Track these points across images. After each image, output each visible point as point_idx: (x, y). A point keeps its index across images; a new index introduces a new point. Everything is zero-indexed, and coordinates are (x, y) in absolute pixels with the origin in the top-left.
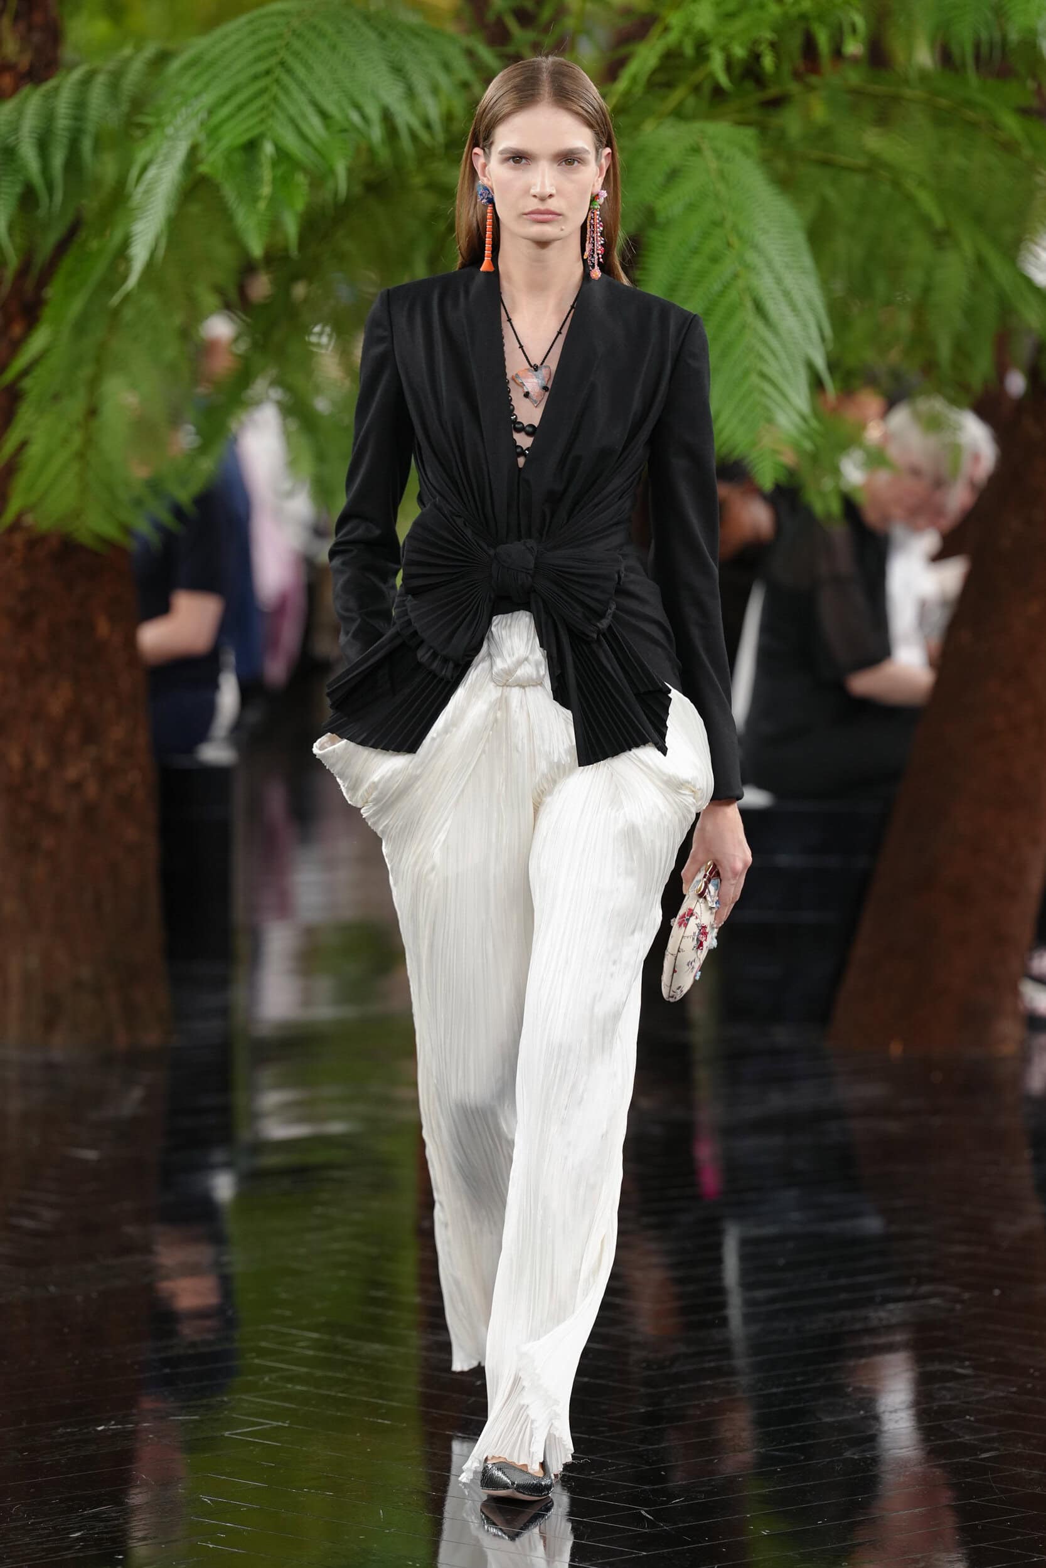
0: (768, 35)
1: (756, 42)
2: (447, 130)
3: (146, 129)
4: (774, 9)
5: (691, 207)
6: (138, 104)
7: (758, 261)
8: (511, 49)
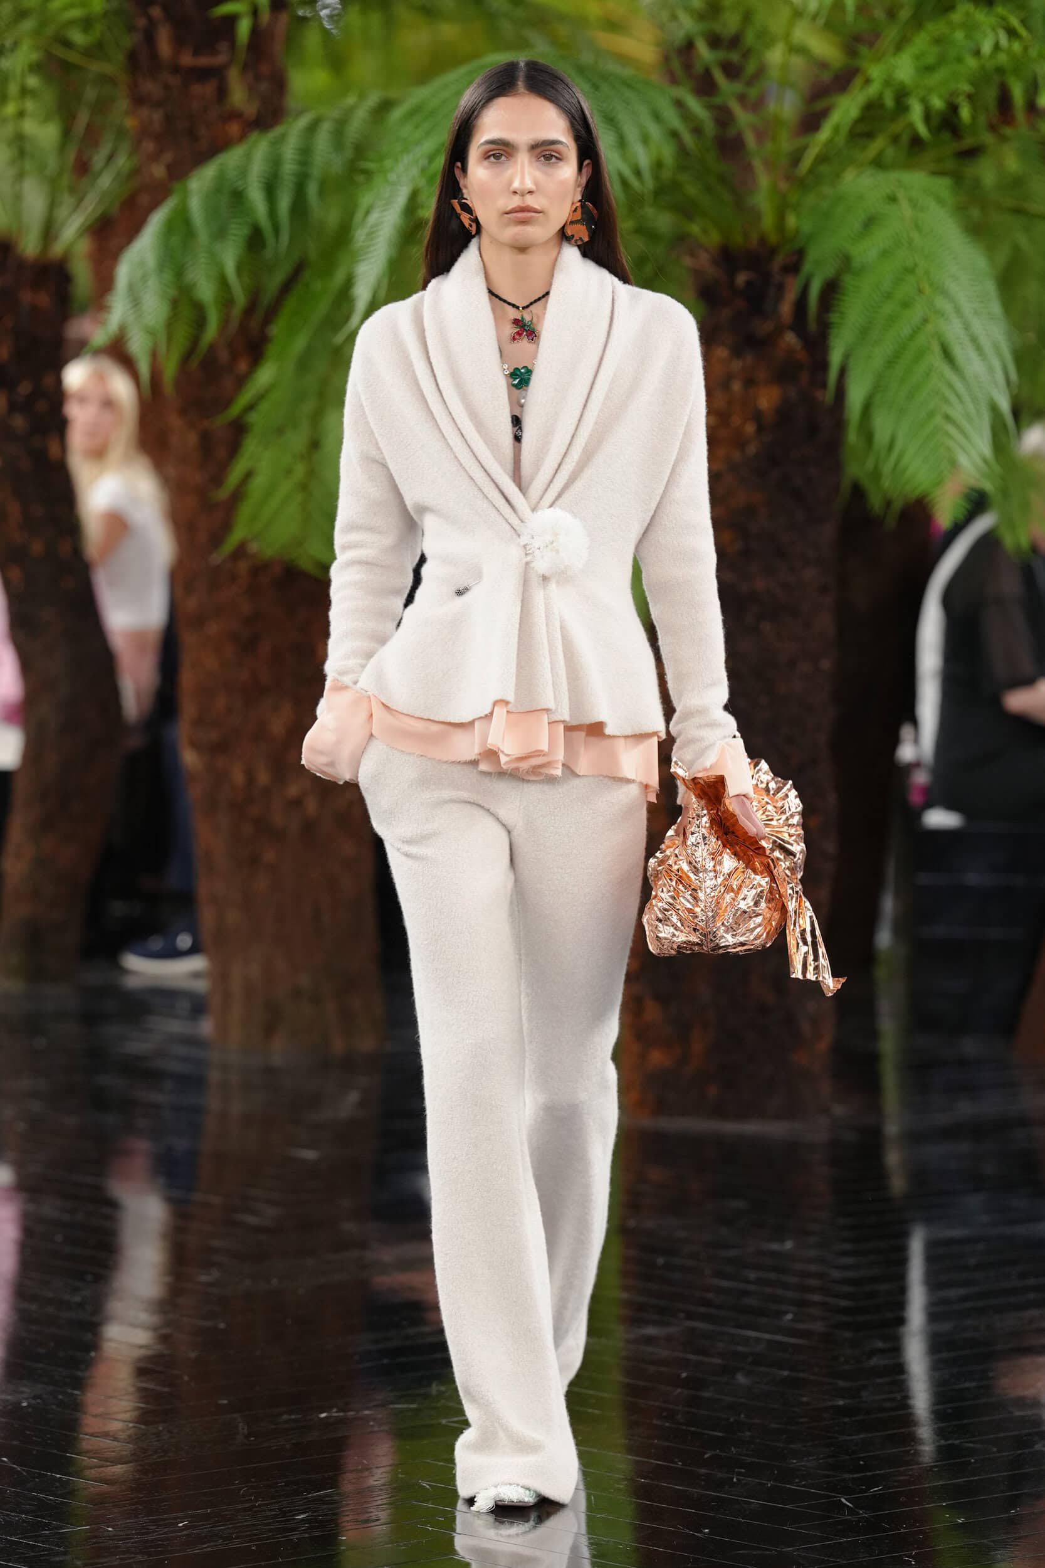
0: (966, 88)
1: (954, 94)
2: (656, 177)
3: (368, 173)
4: (972, 63)
5: (885, 254)
6: (361, 150)
7: (948, 307)
8: (717, 100)
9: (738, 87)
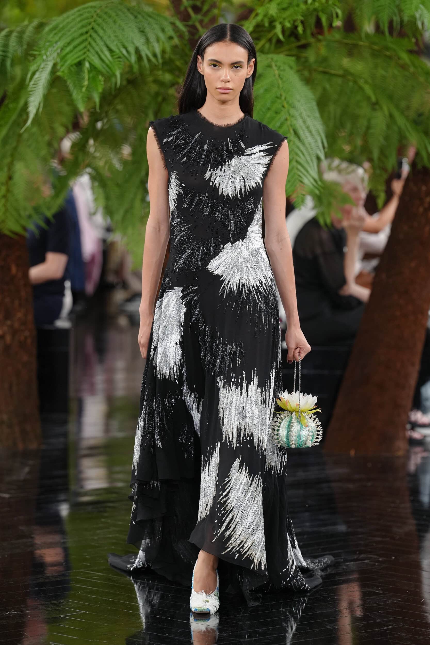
0: (300, 18)
1: (294, 21)
2: (163, 57)
3: (34, 56)
4: (303, 7)
5: (266, 90)
6: (31, 45)
7: (296, 114)
8: (190, 23)
9: (199, 17)
